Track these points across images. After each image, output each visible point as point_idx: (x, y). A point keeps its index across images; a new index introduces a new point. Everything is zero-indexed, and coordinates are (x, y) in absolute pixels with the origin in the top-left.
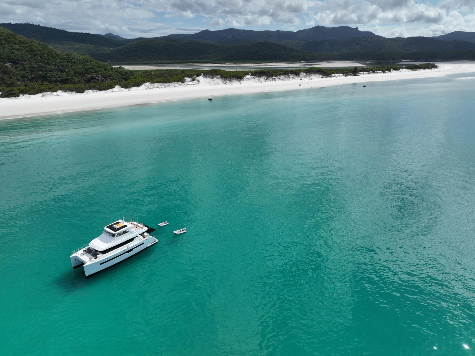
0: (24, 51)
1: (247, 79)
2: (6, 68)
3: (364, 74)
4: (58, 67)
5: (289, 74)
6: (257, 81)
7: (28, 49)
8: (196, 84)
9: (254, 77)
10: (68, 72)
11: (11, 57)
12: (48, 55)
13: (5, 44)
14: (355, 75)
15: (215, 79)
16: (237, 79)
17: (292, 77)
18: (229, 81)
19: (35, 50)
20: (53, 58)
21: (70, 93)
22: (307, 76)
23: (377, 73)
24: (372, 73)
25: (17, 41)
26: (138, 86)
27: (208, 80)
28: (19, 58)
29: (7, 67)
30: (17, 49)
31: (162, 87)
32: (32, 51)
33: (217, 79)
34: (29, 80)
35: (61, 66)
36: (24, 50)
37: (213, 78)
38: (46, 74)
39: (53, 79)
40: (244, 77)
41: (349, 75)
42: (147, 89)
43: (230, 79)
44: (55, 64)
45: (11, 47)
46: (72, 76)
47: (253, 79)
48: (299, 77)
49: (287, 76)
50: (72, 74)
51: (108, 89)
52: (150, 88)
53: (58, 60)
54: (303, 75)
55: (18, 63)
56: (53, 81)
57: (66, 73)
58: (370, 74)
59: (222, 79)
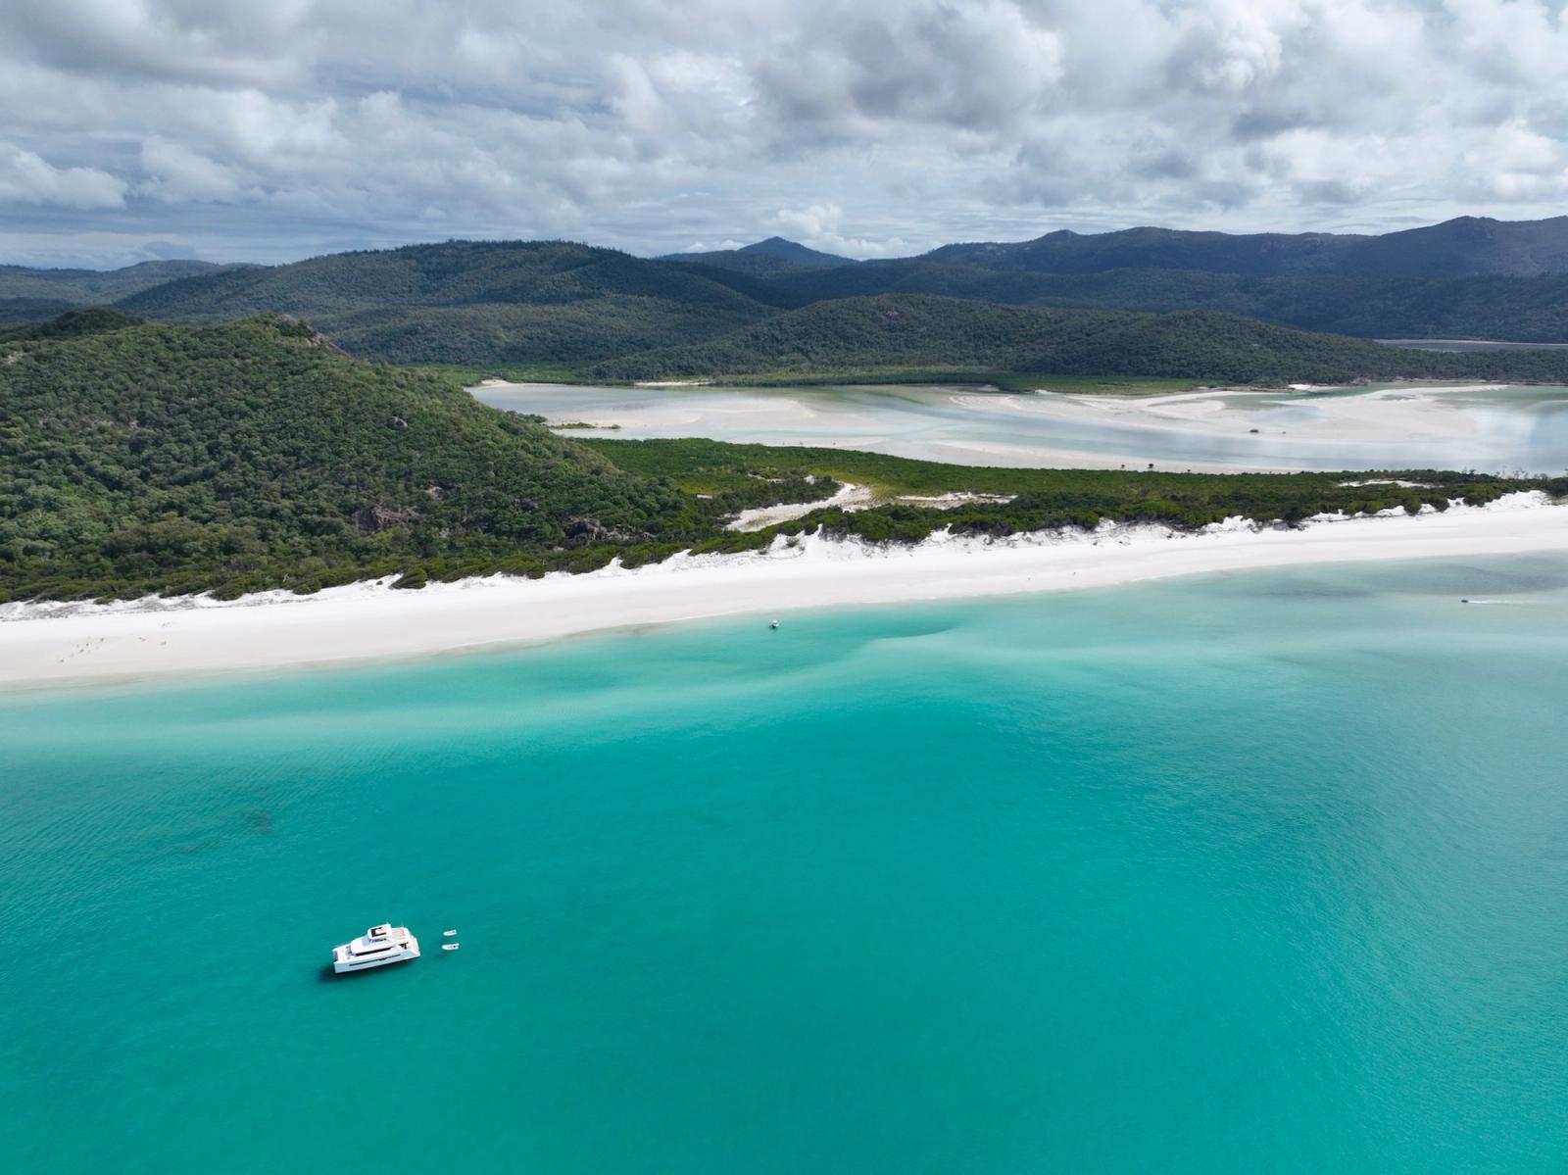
0: (468, 460)
1: (932, 543)
2: (427, 500)
3: (1331, 521)
4: (521, 498)
5: (1063, 525)
6: (962, 547)
7: (475, 454)
8: (795, 556)
9: (953, 538)
10: (537, 511)
11: (440, 474)
12: (510, 468)
13: (436, 445)
14: (1292, 527)
15: (846, 543)
16: (906, 543)
17: (1071, 536)
18: (882, 547)
19: (488, 456)
20: (518, 474)
21: (517, 578)
22: (1121, 533)
23: (1385, 516)
24: (1363, 517)
25: (458, 436)
26: (659, 561)
27: (830, 545)
28: (454, 477)
29: (429, 498)
30: (456, 457)
31: (710, 566)
32: (483, 459)
33: (851, 544)
34: (463, 525)
35: (527, 496)
36: (466, 457)
37: (841, 539)
38: (496, 514)
39: (505, 527)
40: (927, 538)
41: (1271, 525)
42: (674, 570)
43: (886, 543)
44: (517, 491)
45: (446, 450)
46: (541, 523)
47: (951, 544)
48: (1093, 536)
49: (1054, 534)
50: (542, 516)
51: (593, 569)
52: (683, 569)
53: (526, 481)
54: (1109, 528)
55: (450, 488)
56: (505, 533)
57: (532, 514)
58: (1352, 521)
59: (865, 544)
